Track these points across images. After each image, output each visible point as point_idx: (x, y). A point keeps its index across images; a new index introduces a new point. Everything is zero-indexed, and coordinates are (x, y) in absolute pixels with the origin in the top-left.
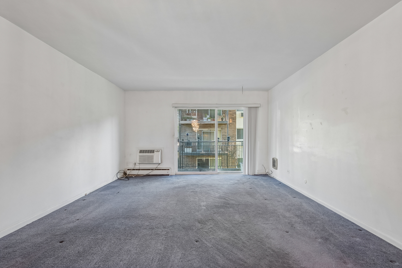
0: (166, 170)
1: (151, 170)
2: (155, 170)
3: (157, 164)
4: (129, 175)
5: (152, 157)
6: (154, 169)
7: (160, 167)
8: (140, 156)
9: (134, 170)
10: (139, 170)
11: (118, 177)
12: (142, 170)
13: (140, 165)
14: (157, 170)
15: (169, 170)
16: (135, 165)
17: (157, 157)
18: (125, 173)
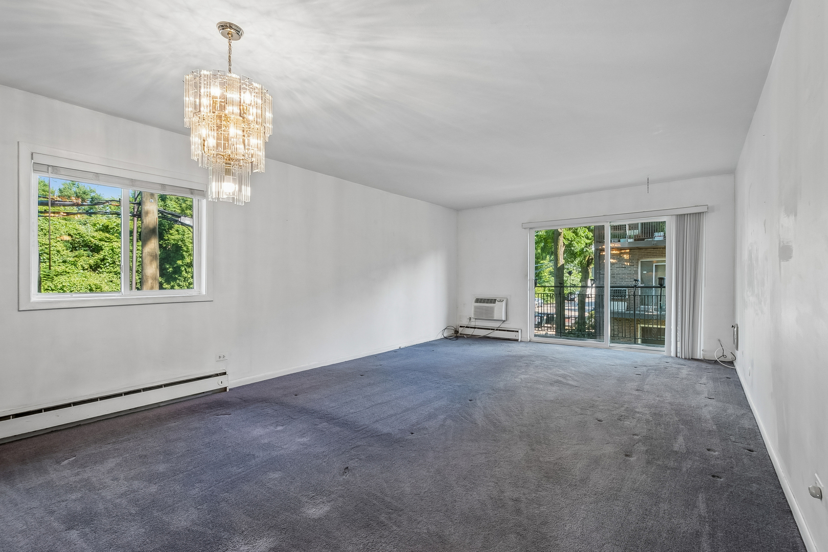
0: (513, 331)
1: (492, 329)
2: (497, 330)
3: (499, 322)
4: (460, 334)
5: (492, 309)
6: (496, 328)
7: (504, 326)
8: (476, 308)
9: (468, 327)
10: (475, 328)
11: (445, 335)
12: (478, 328)
13: (477, 320)
14: (499, 330)
15: (518, 332)
16: (470, 320)
17: (499, 311)
18: (456, 332)
